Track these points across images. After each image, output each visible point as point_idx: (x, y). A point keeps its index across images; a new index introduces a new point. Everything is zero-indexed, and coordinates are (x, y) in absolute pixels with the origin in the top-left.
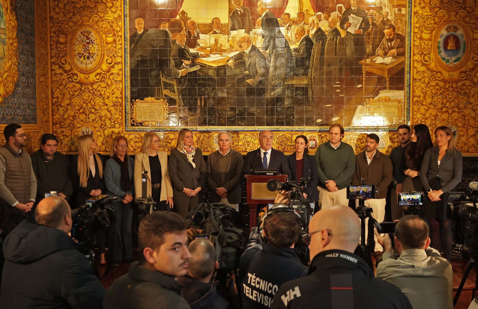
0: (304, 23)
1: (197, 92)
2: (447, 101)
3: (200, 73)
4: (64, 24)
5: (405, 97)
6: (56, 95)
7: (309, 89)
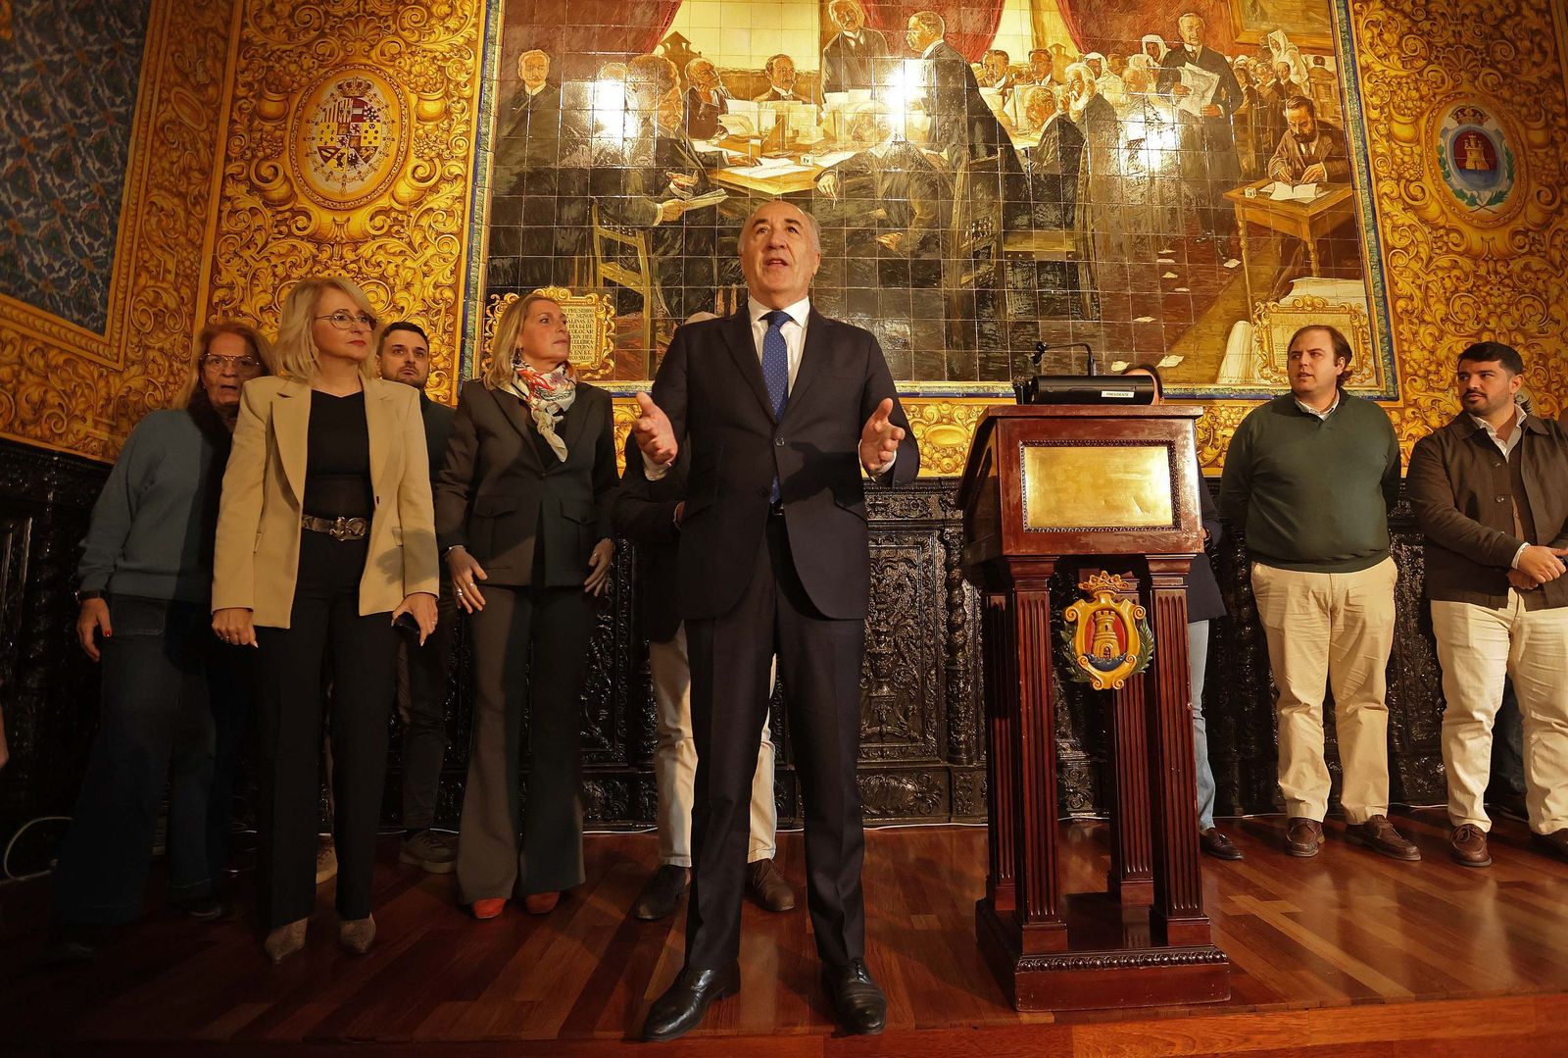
0: (1052, 80)
1: (715, 270)
2: (1490, 314)
3: (726, 213)
4: (284, 63)
5: (1367, 298)
7: (1080, 267)
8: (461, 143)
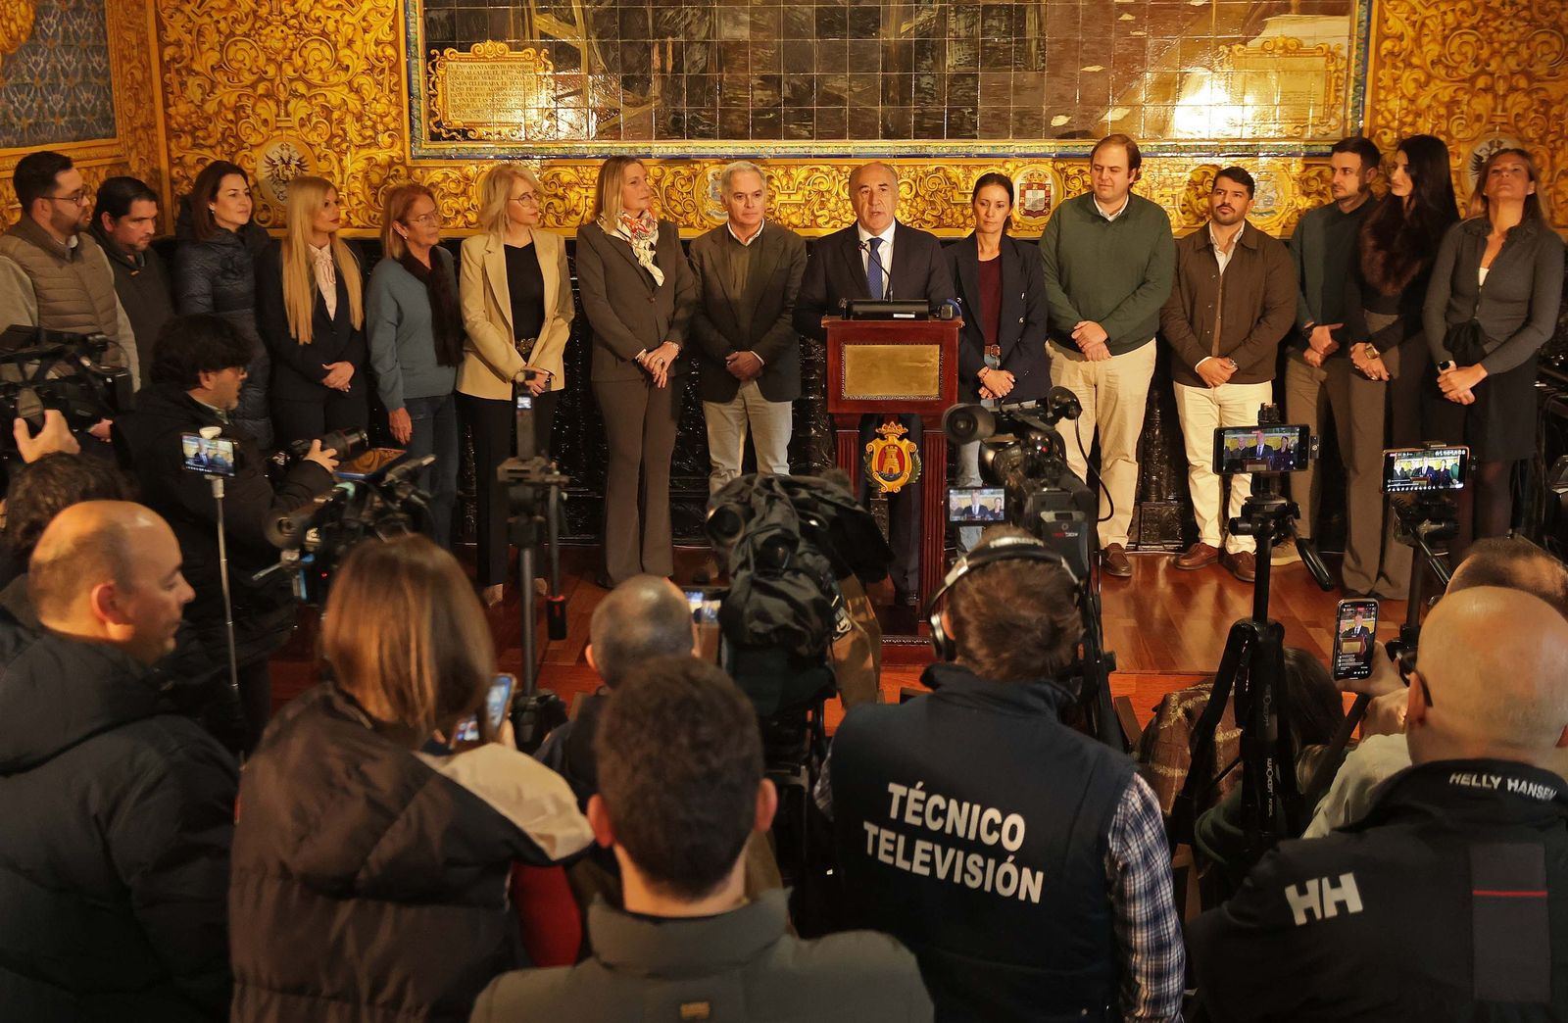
1: (650, 21)
2: (1493, 53)
5: (1350, 38)
6: (172, 36)
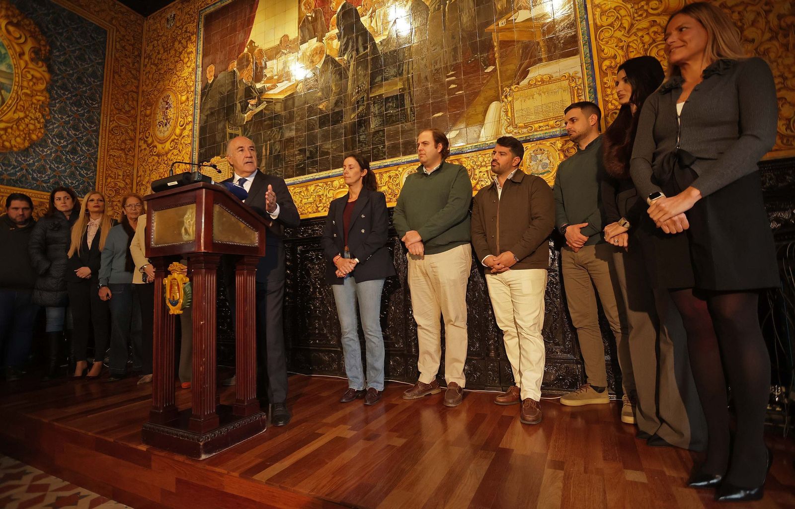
1: (262, 137)
3: (266, 112)
4: (151, 95)
5: (582, 66)
7: (405, 95)
8: (191, 109)
